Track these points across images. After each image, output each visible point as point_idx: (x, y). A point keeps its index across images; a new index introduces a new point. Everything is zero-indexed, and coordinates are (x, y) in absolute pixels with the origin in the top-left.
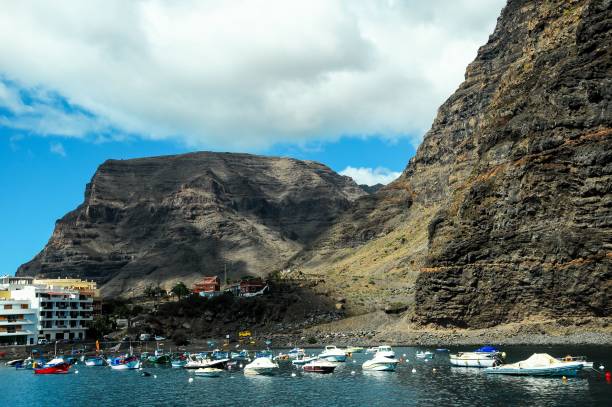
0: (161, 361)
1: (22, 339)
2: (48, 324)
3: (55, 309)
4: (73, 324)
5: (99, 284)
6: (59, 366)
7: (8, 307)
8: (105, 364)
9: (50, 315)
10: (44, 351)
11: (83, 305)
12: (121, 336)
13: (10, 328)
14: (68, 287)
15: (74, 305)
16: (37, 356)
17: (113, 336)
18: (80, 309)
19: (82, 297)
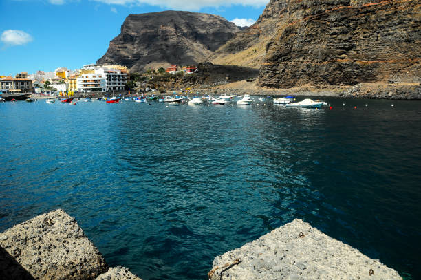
0: (155, 99)
1: (100, 89)
2: (110, 84)
3: (112, 78)
4: (119, 84)
5: (129, 68)
6: (115, 100)
7: (94, 76)
8: (132, 100)
9: (110, 80)
10: (109, 94)
11: (123, 76)
12: (138, 89)
13: (96, 85)
14: (117, 69)
15: (119, 76)
16: (106, 96)
17: (135, 89)
18: (121, 78)
19: (122, 73)
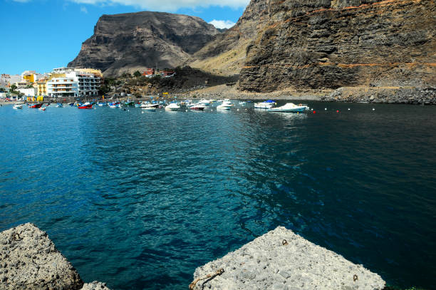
0: (131, 104)
1: (72, 94)
2: (82, 88)
3: (84, 82)
4: (92, 88)
5: (102, 72)
6: (88, 106)
7: (65, 80)
8: (107, 105)
9: (82, 84)
10: (81, 100)
11: (96, 80)
12: (113, 94)
13: (67, 90)
14: (90, 72)
15: (92, 80)
16: (79, 101)
17: (109, 93)
18: (95, 82)
19: (95, 77)
